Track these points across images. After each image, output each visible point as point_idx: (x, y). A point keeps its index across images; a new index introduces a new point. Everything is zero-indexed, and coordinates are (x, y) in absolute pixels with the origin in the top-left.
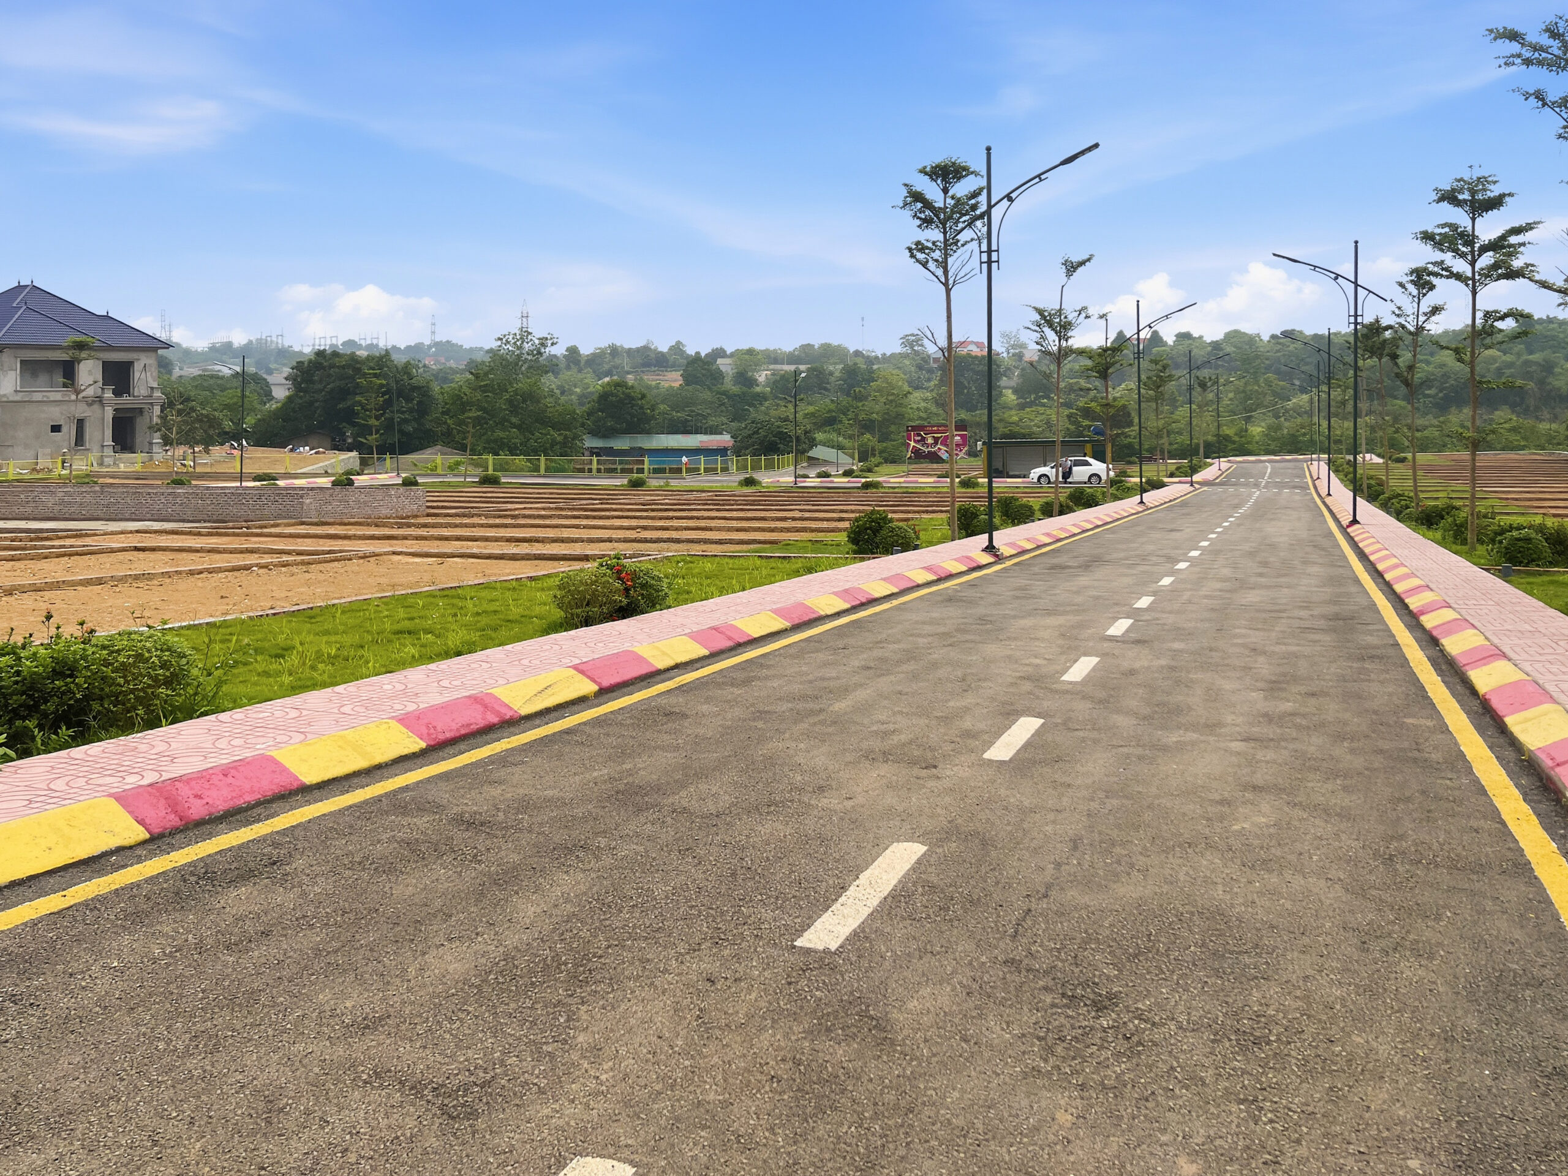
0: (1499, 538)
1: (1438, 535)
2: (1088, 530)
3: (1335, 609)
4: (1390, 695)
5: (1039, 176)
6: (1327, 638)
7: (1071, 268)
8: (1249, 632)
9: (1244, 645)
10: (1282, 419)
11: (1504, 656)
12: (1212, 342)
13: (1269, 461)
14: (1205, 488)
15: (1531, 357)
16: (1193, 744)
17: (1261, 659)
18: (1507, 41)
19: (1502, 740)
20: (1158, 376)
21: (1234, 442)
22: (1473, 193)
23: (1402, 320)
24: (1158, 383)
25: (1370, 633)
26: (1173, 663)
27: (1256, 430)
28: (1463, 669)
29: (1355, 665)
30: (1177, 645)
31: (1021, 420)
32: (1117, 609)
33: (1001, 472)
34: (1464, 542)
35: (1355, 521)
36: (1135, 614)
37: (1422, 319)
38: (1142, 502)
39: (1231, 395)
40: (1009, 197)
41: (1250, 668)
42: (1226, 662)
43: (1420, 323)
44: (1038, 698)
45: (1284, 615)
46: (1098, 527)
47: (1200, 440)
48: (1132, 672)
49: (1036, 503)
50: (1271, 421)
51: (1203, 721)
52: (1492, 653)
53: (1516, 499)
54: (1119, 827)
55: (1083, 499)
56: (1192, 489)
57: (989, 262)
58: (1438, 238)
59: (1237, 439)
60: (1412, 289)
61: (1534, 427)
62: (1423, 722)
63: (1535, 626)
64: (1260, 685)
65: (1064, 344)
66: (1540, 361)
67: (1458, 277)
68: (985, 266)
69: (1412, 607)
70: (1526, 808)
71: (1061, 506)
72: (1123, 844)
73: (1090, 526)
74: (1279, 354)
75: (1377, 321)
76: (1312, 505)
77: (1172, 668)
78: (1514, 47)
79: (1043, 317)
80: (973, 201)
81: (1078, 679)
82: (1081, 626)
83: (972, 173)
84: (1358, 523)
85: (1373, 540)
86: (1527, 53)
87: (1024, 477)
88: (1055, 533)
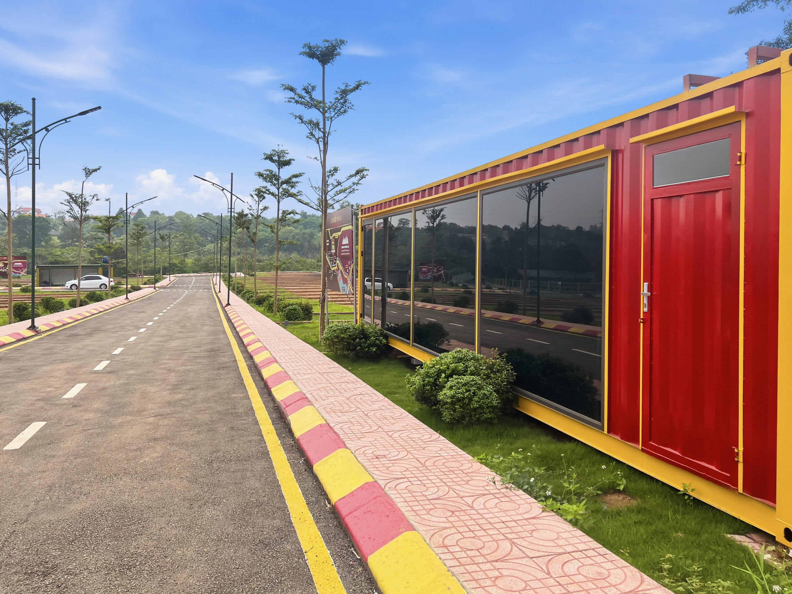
0: (284, 309)
1: (262, 309)
2: (95, 314)
3: (212, 346)
4: (228, 385)
5: (65, 119)
6: (205, 361)
7: (89, 172)
8: (170, 361)
9: (164, 368)
10: (202, 256)
11: (276, 361)
12: (169, 216)
13: (194, 276)
14: (162, 290)
15: (306, 231)
16: (128, 422)
17: (172, 374)
18: (289, 91)
19: (269, 399)
20: (138, 233)
21: (178, 267)
22: (279, 157)
23: (251, 212)
24: (138, 236)
25: (225, 356)
26: (127, 382)
27: (189, 261)
28: (260, 369)
29: (215, 372)
30: (131, 372)
31: (62, 254)
32: (103, 356)
33: (48, 283)
34: (272, 312)
35: (228, 304)
36: (112, 358)
37: (260, 212)
38: (127, 298)
39: (178, 243)
40: (46, 128)
41: (166, 380)
42: (154, 378)
43: (259, 214)
44: (46, 410)
45: (187, 351)
46: (101, 312)
47: (160, 266)
48: (104, 389)
49: (66, 301)
50: (196, 256)
51: (136, 409)
52: (272, 360)
53: (296, 292)
54: (78, 474)
55: (94, 297)
56: (155, 290)
57: (34, 164)
58: (265, 176)
59: (179, 265)
60: (256, 197)
61: (305, 261)
62: (239, 395)
63: (291, 347)
64: (169, 387)
65: (84, 213)
66: (309, 233)
67: (273, 194)
68: (31, 166)
69: (245, 343)
70: (272, 427)
71: (81, 301)
72: (78, 482)
73: (96, 312)
74: (201, 224)
75: (243, 211)
76: (211, 297)
77: (126, 384)
78: (292, 94)
79: (72, 198)
80: (25, 128)
81: (73, 396)
82: (80, 367)
83: (25, 112)
84: (230, 305)
85: (235, 313)
86: (297, 98)
87: (63, 286)
88: (75, 316)
